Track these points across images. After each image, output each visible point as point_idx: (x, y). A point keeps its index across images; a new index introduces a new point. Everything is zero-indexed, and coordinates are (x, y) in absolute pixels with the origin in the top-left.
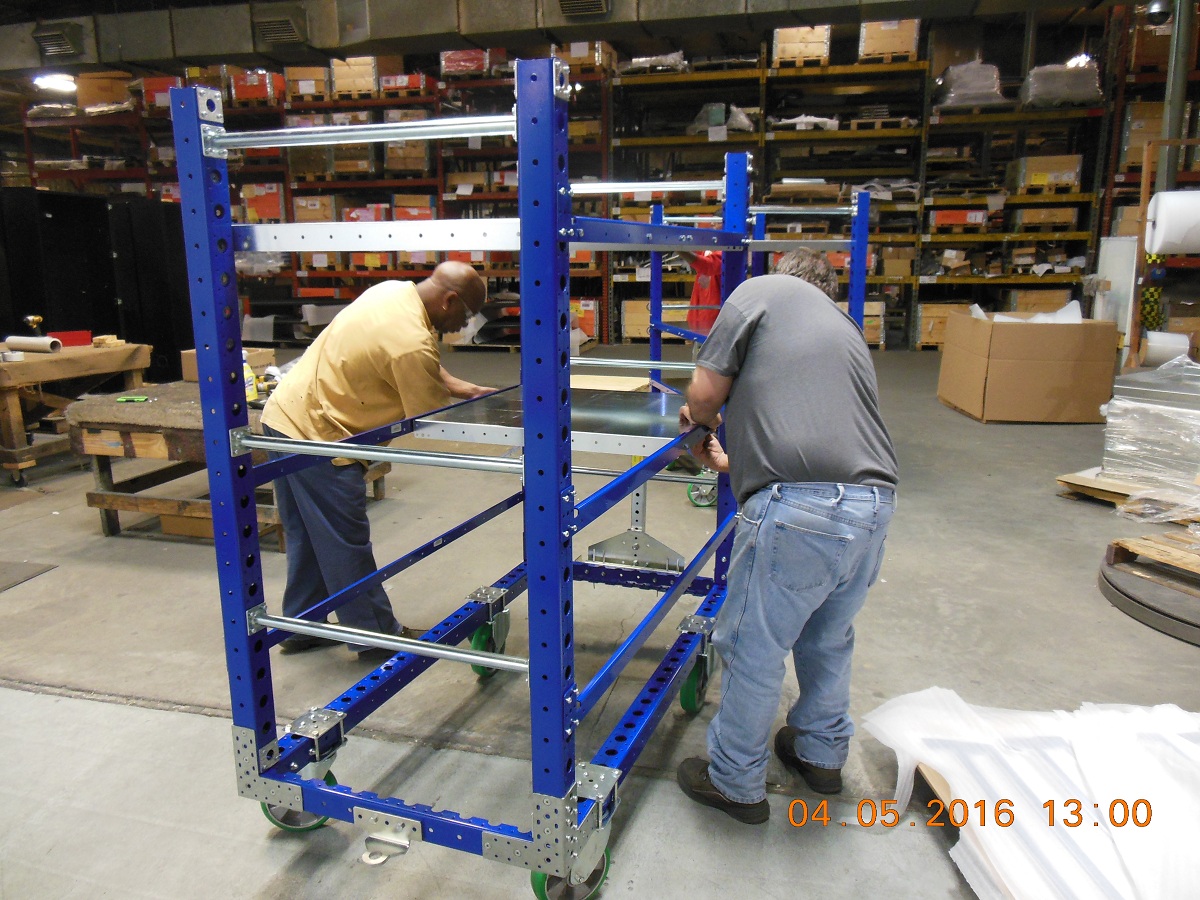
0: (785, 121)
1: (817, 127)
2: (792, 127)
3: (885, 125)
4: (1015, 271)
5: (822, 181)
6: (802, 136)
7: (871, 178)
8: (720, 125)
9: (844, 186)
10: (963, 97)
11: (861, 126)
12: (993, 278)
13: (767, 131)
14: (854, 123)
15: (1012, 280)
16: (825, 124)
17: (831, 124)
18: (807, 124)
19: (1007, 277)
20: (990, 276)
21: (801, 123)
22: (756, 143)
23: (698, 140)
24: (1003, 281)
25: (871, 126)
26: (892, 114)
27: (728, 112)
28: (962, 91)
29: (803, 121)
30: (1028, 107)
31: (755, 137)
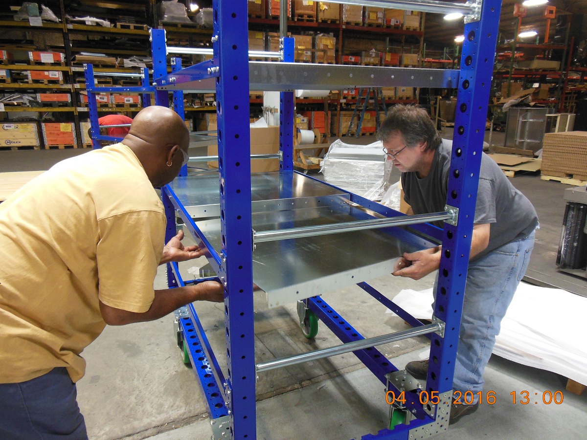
0: (77, 19)
1: (98, 24)
2: (83, 23)
3: (135, 28)
4: (206, 104)
5: (104, 55)
6: (89, 29)
7: (132, 56)
8: (36, 16)
9: (119, 59)
10: (173, 18)
11: (122, 27)
12: (198, 108)
13: (67, 23)
14: (119, 24)
15: (206, 109)
16: (103, 23)
17: (106, 23)
18: (91, 21)
19: (204, 107)
20: (196, 107)
21: (88, 21)
22: (61, 30)
23: (22, 24)
24: (202, 109)
25: (128, 27)
26: (137, 22)
27: (40, 9)
28: (171, 15)
29: (90, 20)
30: (202, 27)
31: (61, 26)
